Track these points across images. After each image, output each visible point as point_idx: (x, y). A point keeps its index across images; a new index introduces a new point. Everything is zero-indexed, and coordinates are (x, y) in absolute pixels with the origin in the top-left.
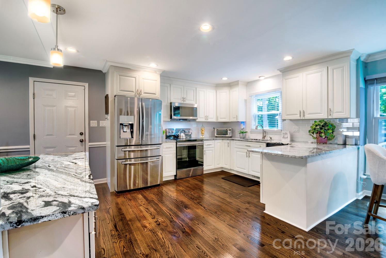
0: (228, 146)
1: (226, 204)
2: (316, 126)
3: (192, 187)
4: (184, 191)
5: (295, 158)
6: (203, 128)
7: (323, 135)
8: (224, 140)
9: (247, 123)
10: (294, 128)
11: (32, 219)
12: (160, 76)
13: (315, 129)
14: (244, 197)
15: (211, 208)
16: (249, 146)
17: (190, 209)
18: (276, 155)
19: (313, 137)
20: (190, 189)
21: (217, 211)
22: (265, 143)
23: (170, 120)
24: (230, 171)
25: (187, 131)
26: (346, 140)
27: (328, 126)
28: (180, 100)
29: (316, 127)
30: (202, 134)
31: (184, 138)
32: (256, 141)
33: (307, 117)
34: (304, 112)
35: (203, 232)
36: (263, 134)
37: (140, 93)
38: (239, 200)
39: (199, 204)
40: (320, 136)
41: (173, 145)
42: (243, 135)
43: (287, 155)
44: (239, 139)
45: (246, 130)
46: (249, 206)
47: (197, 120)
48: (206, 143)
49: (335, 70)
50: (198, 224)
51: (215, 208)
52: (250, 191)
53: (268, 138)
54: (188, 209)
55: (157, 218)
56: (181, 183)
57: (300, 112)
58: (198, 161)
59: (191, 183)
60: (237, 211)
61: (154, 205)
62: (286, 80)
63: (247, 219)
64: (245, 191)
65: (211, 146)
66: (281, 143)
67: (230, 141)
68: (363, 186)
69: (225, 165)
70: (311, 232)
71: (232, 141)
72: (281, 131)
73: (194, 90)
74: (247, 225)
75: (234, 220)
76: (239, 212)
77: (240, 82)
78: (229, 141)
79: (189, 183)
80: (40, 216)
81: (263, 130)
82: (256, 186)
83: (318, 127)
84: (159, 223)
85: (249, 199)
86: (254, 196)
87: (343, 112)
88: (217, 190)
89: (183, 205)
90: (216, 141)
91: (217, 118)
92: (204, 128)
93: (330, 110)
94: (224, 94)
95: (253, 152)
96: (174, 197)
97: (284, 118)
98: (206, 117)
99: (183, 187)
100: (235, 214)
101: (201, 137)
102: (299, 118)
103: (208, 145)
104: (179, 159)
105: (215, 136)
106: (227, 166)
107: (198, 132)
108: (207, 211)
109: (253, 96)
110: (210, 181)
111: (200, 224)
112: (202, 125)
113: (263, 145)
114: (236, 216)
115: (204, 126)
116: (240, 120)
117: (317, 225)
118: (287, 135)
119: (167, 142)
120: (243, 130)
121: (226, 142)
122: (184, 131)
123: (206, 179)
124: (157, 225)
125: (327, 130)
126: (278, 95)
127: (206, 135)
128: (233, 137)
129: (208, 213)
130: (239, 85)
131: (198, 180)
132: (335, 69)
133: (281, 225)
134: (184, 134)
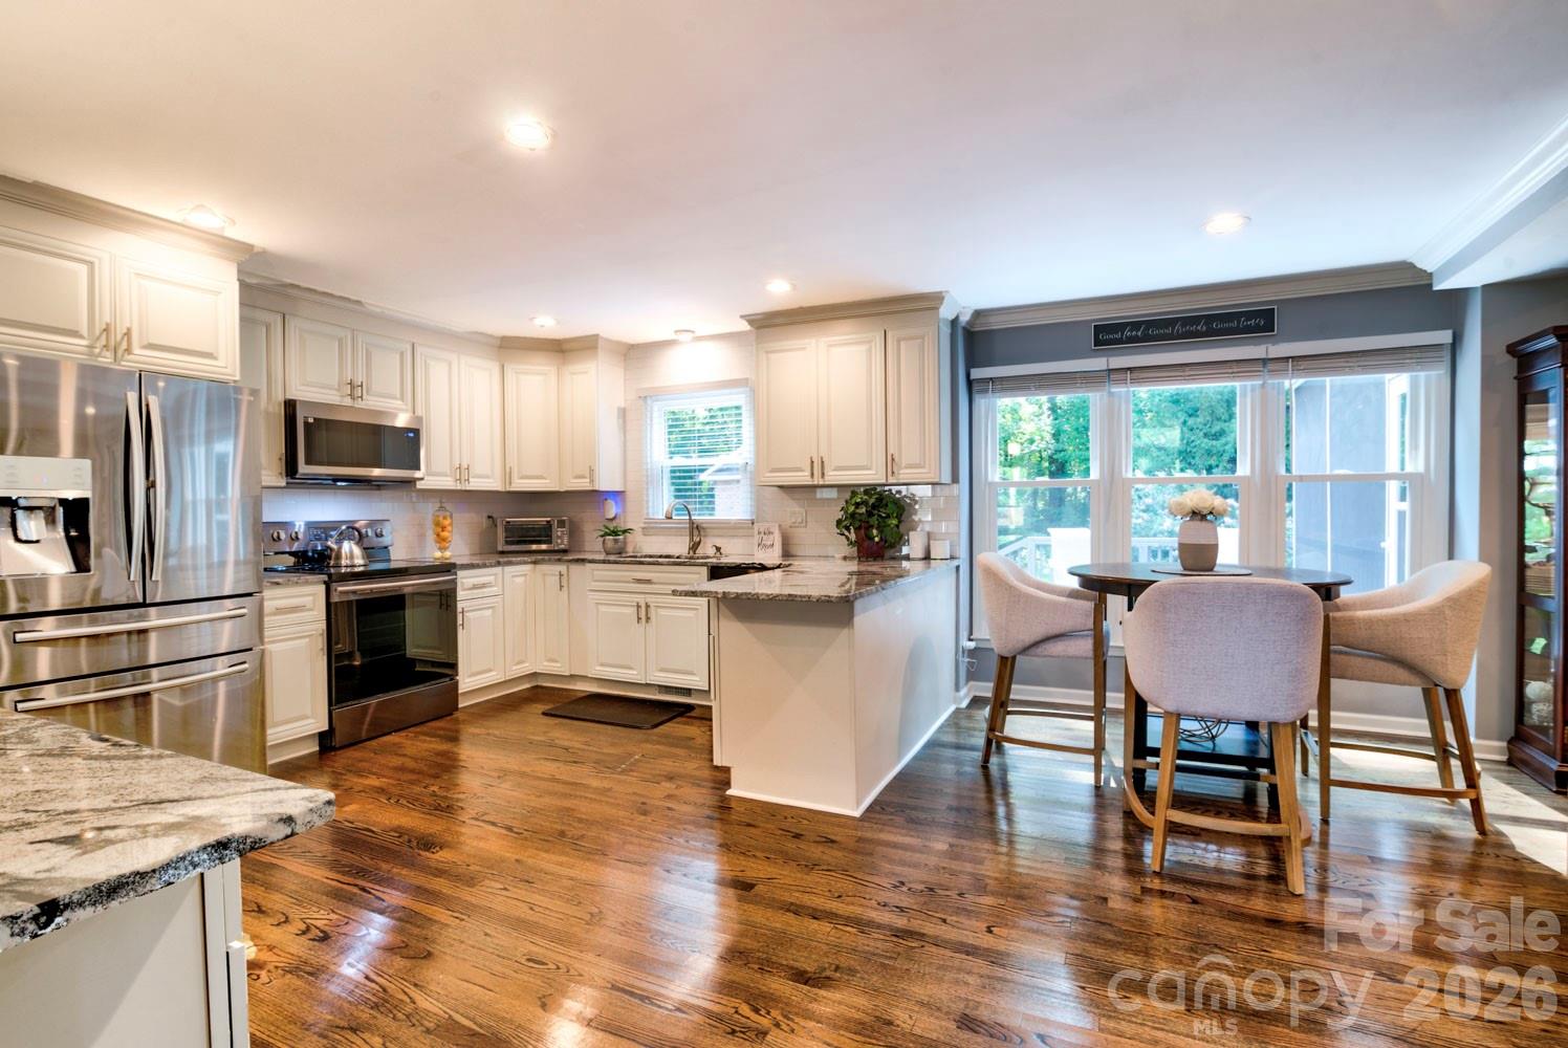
0: (561, 587)
1: (591, 799)
2: (857, 505)
3: (425, 769)
4: (393, 790)
5: (828, 601)
6: (445, 518)
7: (875, 532)
8: (542, 562)
9: (630, 496)
10: (792, 510)
11: (101, 891)
12: (236, 272)
13: (853, 515)
14: (649, 762)
15: (536, 824)
16: (648, 582)
17: (448, 847)
18: (773, 600)
19: (847, 538)
20: (421, 776)
21: (563, 828)
22: (706, 568)
23: (284, 484)
24: (569, 684)
25: (370, 534)
26: (929, 546)
27: (887, 505)
28: (338, 390)
29: (858, 511)
30: (439, 543)
31: (359, 561)
32: (667, 560)
33: (833, 477)
34: (823, 462)
35: (535, 908)
36: (692, 535)
37: (124, 345)
38: (633, 776)
39: (484, 821)
40: (866, 535)
41: (311, 598)
42: (616, 541)
43: (804, 597)
44: (602, 557)
45: (625, 522)
46: (674, 786)
47: (419, 485)
48: (465, 579)
49: (902, 343)
50: (505, 889)
51: (551, 822)
52: (663, 740)
53: (707, 549)
54: (441, 848)
55: (302, 919)
56: (361, 761)
57: (812, 462)
58: (413, 662)
59: (409, 751)
60: (637, 811)
61: (258, 872)
62: (770, 355)
63: (679, 826)
64: (647, 741)
65: (485, 590)
66: (760, 564)
67: (568, 568)
68: (968, 669)
69: (546, 663)
70: (868, 814)
71: (574, 568)
72: (753, 523)
73: (402, 354)
74: (686, 844)
75: (635, 840)
76: (645, 813)
77: (600, 343)
78: (562, 568)
79: (400, 755)
80: (131, 874)
81: (691, 522)
82: (679, 719)
83: (863, 510)
84: (322, 931)
85: (668, 765)
86: (681, 752)
87: (923, 467)
88: (539, 759)
89: (410, 841)
90: (508, 569)
91: (507, 475)
92: (451, 517)
93: (893, 459)
94: (534, 381)
95: (696, 596)
96: (352, 823)
97: (763, 479)
98: (462, 471)
99: (379, 776)
100: (635, 823)
101: (438, 554)
102: (808, 481)
103: (475, 587)
104: (339, 657)
105: (500, 548)
106: (559, 665)
107: (422, 536)
108: (526, 839)
109: (651, 397)
110: (497, 732)
111: (515, 887)
112: (439, 505)
113: (699, 573)
114: (641, 828)
115: (448, 508)
116: (603, 485)
117: (881, 793)
118: (771, 536)
119: (278, 584)
120: (615, 523)
121: (551, 571)
122: (352, 531)
123: (476, 727)
124: (316, 943)
125: (886, 517)
126: (739, 398)
127: (458, 549)
128: (575, 551)
129: (530, 844)
130: (599, 350)
131: (439, 736)
132: (904, 339)
133: (786, 818)
134: (357, 544)
